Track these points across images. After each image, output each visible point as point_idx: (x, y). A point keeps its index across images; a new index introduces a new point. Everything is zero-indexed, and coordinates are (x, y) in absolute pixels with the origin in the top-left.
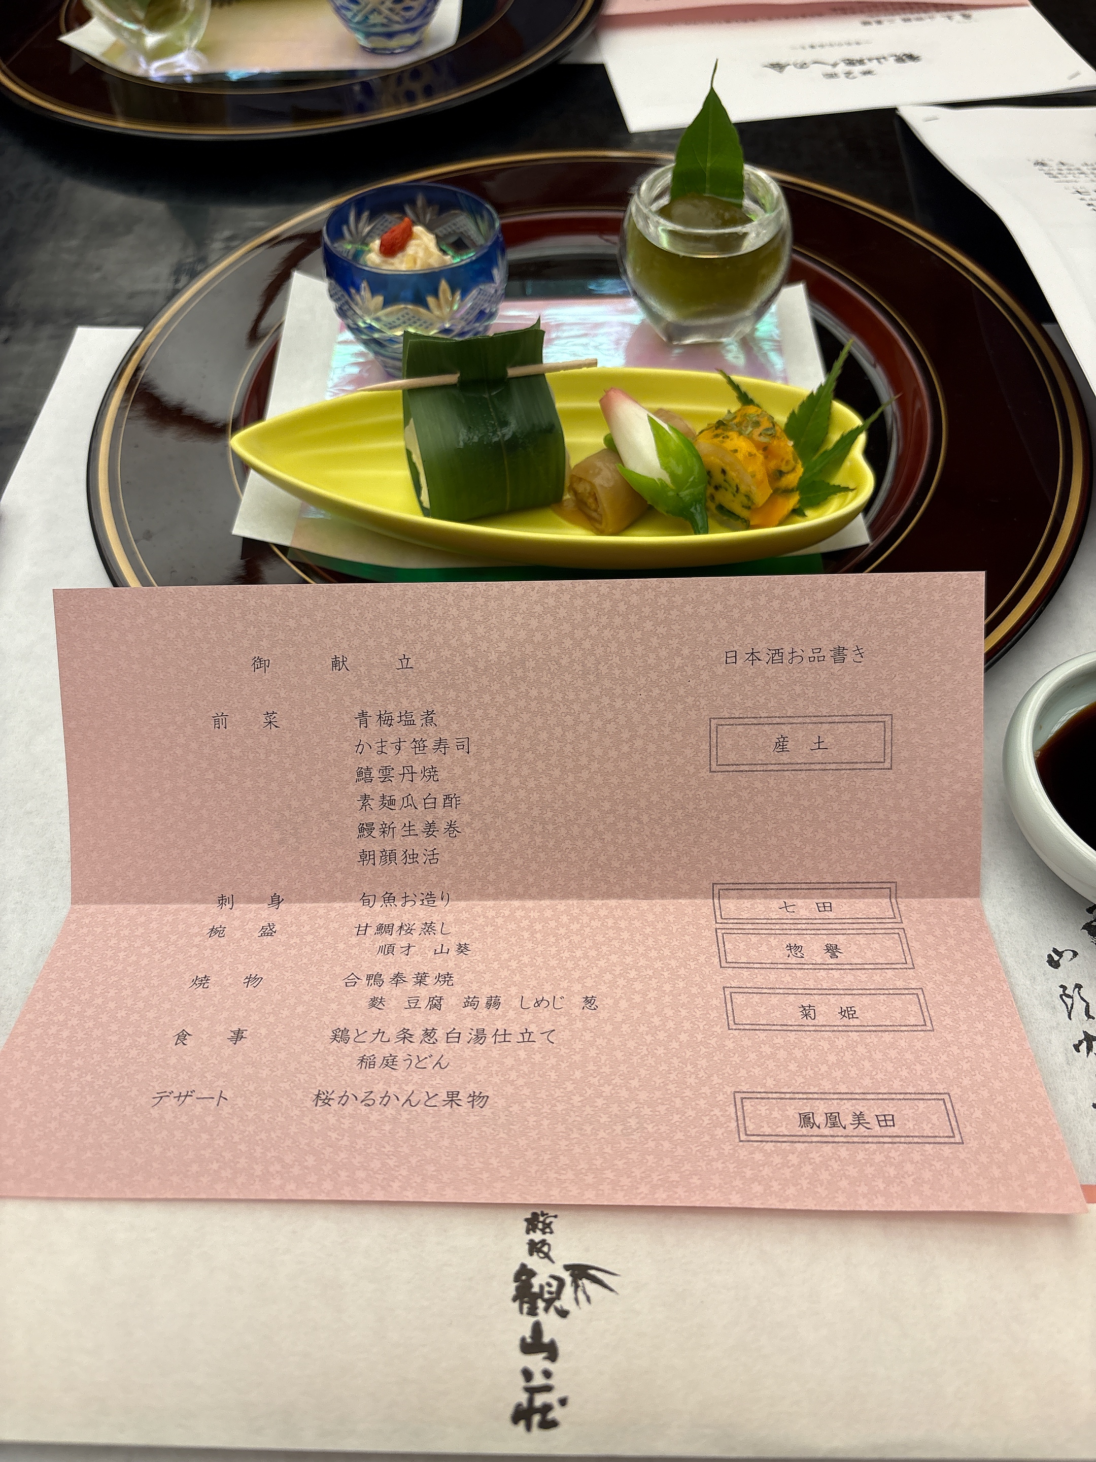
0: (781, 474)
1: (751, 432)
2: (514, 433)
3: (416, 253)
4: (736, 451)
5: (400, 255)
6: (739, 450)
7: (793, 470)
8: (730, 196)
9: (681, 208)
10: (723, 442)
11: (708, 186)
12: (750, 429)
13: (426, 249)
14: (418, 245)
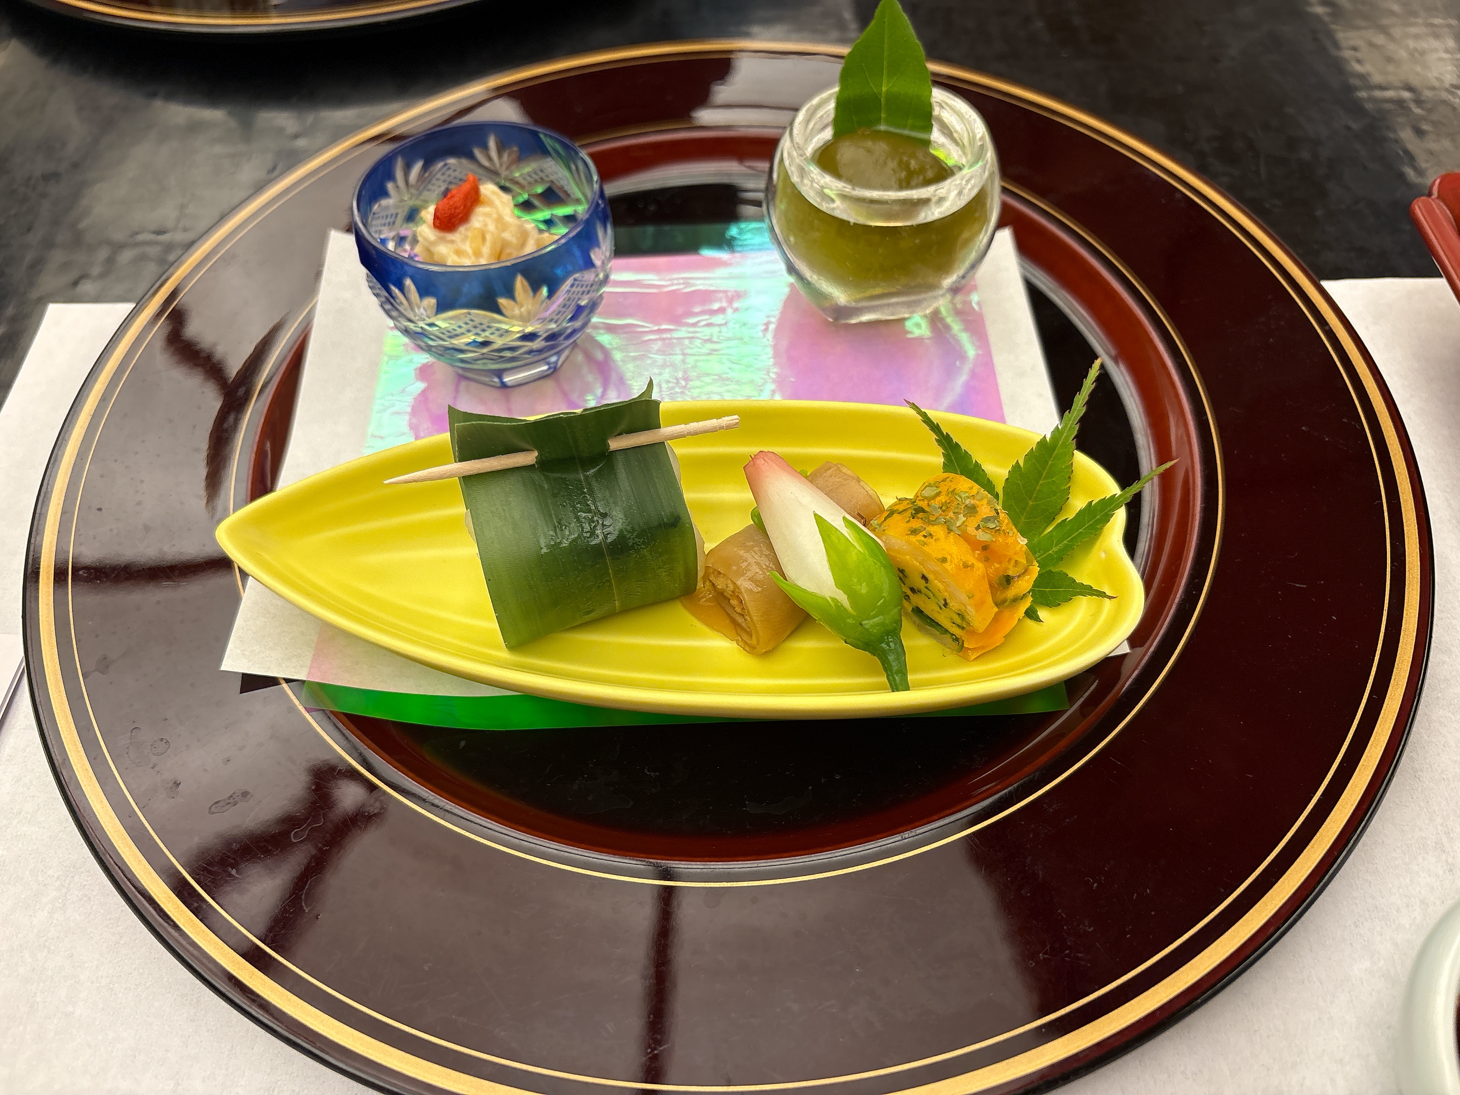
0: (1008, 580)
1: (964, 522)
2: (621, 531)
3: (486, 225)
4: (944, 560)
5: (462, 229)
6: (949, 558)
7: (1026, 571)
8: (913, 128)
9: (847, 152)
10: (925, 544)
11: (883, 115)
12: (962, 518)
13: (499, 220)
14: (487, 215)
